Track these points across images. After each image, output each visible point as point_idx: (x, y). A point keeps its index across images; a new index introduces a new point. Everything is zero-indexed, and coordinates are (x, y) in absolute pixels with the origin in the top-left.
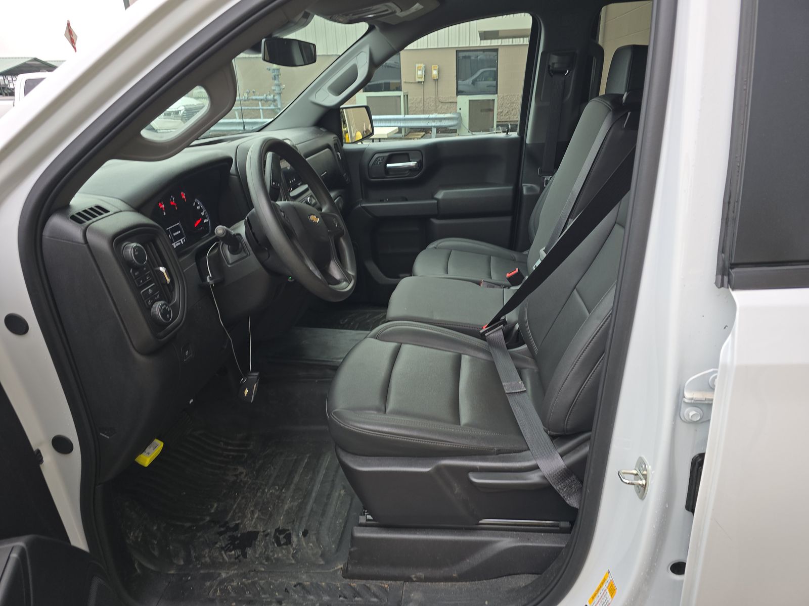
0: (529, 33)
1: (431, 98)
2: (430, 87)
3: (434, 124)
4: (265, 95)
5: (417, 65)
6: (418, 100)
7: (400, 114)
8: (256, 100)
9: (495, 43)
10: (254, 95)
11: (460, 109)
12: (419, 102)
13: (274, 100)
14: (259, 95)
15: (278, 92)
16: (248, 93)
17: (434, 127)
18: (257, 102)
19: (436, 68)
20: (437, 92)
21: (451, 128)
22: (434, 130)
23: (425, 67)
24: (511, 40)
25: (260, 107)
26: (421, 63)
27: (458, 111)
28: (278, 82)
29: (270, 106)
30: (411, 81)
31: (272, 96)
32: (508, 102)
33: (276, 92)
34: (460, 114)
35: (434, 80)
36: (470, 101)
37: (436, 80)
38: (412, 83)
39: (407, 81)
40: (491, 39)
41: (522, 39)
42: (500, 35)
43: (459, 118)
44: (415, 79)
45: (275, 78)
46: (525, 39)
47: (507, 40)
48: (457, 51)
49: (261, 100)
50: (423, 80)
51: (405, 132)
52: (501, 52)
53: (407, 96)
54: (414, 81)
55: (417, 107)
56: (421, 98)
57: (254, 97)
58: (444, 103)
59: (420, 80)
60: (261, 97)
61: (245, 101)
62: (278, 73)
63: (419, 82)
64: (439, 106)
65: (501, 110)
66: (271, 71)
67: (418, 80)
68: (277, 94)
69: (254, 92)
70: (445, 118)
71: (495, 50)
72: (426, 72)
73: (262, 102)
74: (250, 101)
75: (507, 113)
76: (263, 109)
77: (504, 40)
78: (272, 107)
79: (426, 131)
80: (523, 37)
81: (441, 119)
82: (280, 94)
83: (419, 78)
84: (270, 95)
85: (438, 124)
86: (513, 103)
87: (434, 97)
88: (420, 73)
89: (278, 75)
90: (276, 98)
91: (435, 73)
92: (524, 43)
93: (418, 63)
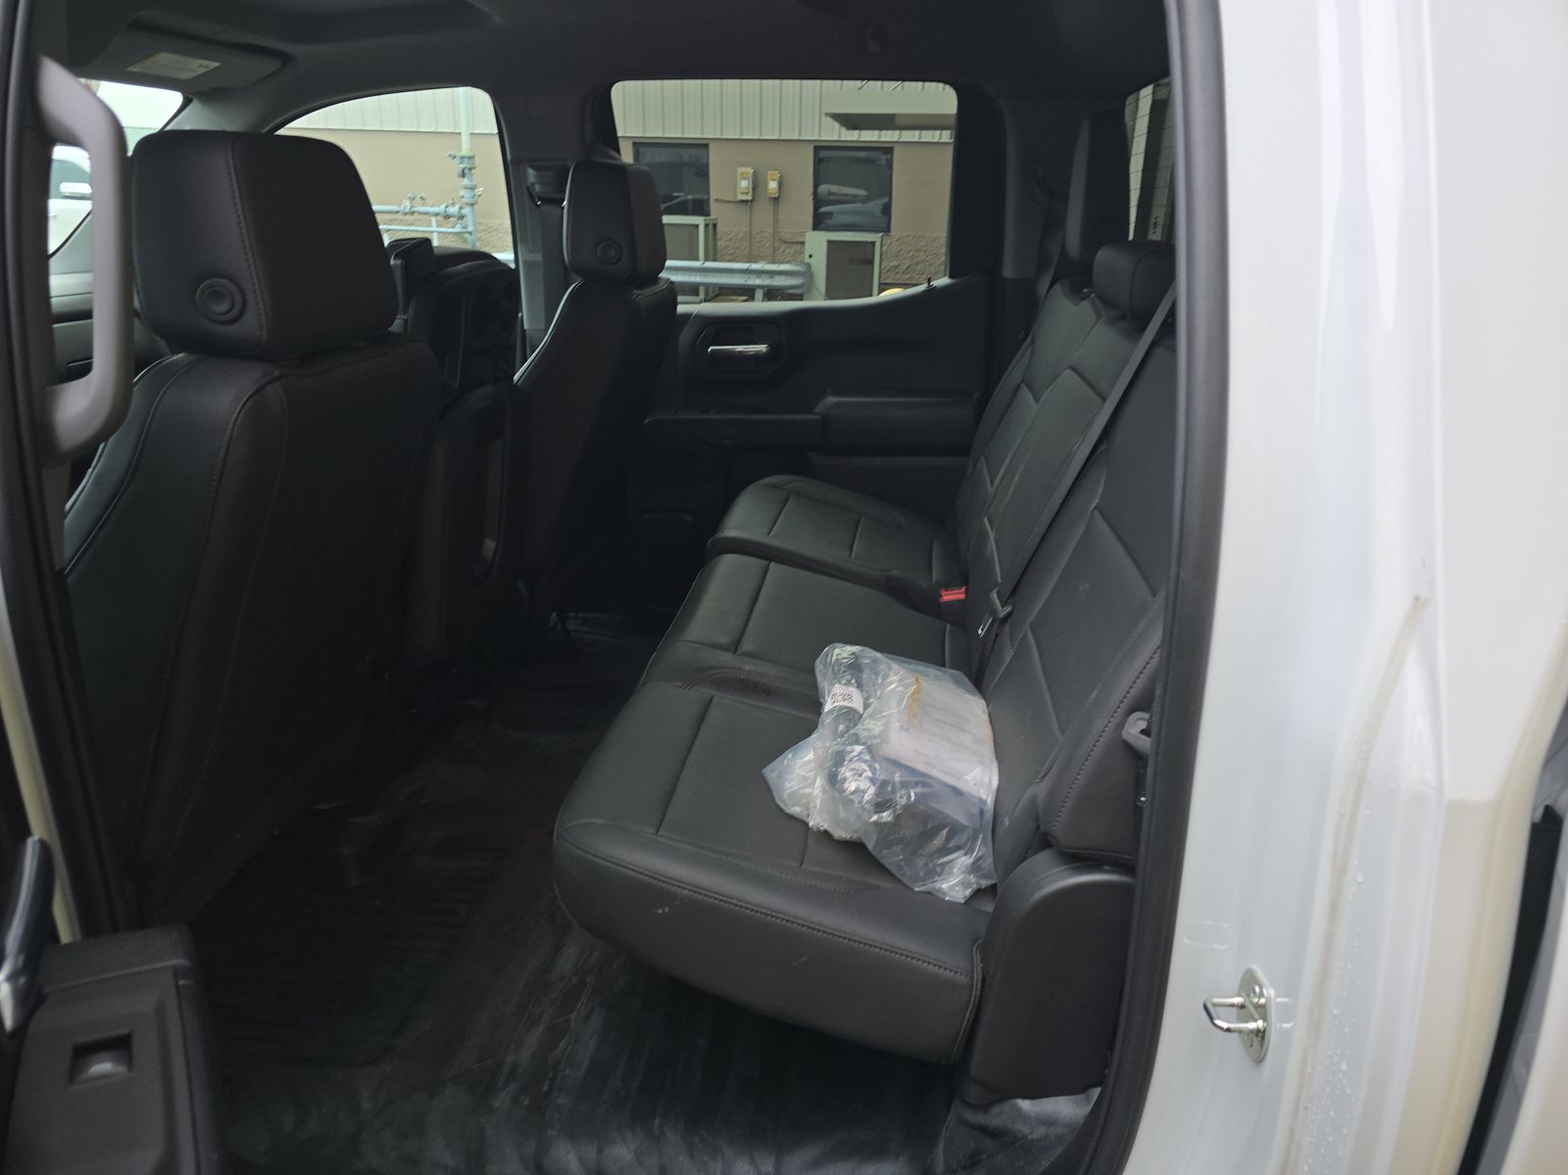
0: (953, 121)
1: (764, 232)
2: (764, 213)
3: (758, 282)
4: (444, 206)
5: (741, 170)
6: (740, 235)
7: (697, 259)
8: (426, 213)
9: (888, 136)
10: (423, 205)
11: (810, 256)
12: (742, 239)
13: (462, 217)
14: (432, 206)
15: (470, 201)
16: (412, 199)
17: (760, 287)
18: (427, 217)
19: (775, 177)
20: (776, 222)
21: (791, 291)
22: (759, 294)
23: (754, 173)
24: (917, 132)
25: (433, 229)
26: (748, 166)
27: (807, 260)
28: (469, 183)
29: (454, 227)
30: (728, 199)
31: (457, 207)
32: (910, 248)
33: (464, 200)
34: (808, 265)
35: (771, 198)
36: (830, 242)
37: (776, 200)
38: (729, 202)
39: (719, 198)
40: (881, 129)
41: (938, 132)
42: (898, 122)
43: (808, 273)
44: (735, 196)
45: (463, 175)
46: (944, 132)
47: (910, 133)
48: (816, 147)
49: (437, 215)
50: (749, 197)
51: (706, 295)
52: (898, 155)
53: (715, 225)
54: (733, 200)
55: (738, 248)
56: (746, 232)
57: (422, 209)
58: (790, 243)
59: (744, 198)
60: (435, 209)
61: (406, 214)
62: (469, 166)
63: (743, 201)
64: (779, 248)
65: (896, 264)
66: (457, 161)
67: (741, 197)
68: (467, 204)
69: (422, 198)
70: (780, 271)
71: (888, 150)
72: (757, 184)
73: (439, 217)
74: (415, 216)
75: (908, 268)
76: (440, 233)
77: (904, 132)
78: (458, 229)
79: (748, 293)
80: (942, 128)
81: (772, 274)
82: (472, 205)
83: (743, 193)
84: (453, 204)
85: (767, 281)
86: (920, 251)
87: (771, 230)
88: (744, 184)
89: (470, 169)
90: (464, 211)
91: (773, 185)
92: (942, 141)
93: (742, 166)
